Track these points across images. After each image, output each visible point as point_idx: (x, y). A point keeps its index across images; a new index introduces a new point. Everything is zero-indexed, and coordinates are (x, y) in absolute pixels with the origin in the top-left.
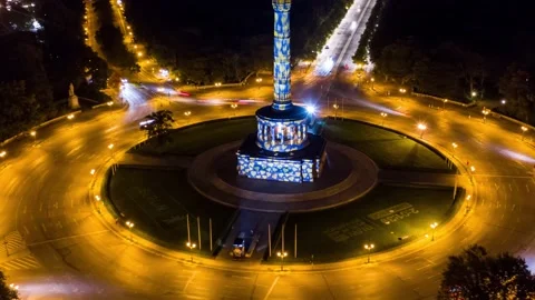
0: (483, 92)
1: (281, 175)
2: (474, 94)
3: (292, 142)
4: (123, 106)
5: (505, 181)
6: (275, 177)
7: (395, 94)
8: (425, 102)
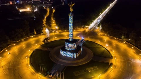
0: (125, 37)
1: (69, 56)
2: (123, 37)
3: (72, 48)
4: (45, 34)
5: (124, 62)
6: (67, 56)
7: (104, 35)
8: (111, 38)
